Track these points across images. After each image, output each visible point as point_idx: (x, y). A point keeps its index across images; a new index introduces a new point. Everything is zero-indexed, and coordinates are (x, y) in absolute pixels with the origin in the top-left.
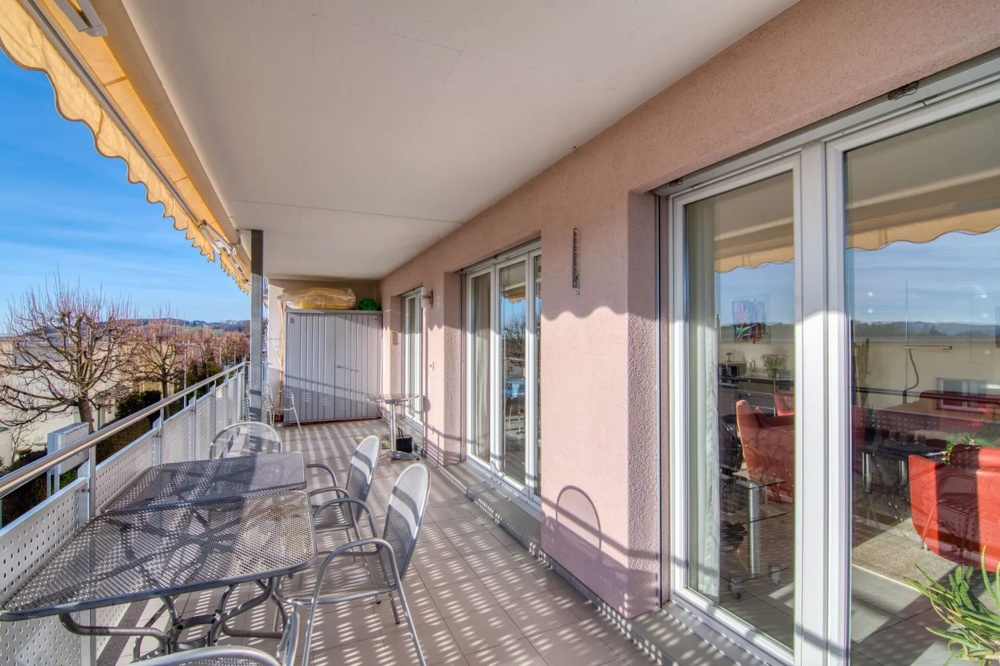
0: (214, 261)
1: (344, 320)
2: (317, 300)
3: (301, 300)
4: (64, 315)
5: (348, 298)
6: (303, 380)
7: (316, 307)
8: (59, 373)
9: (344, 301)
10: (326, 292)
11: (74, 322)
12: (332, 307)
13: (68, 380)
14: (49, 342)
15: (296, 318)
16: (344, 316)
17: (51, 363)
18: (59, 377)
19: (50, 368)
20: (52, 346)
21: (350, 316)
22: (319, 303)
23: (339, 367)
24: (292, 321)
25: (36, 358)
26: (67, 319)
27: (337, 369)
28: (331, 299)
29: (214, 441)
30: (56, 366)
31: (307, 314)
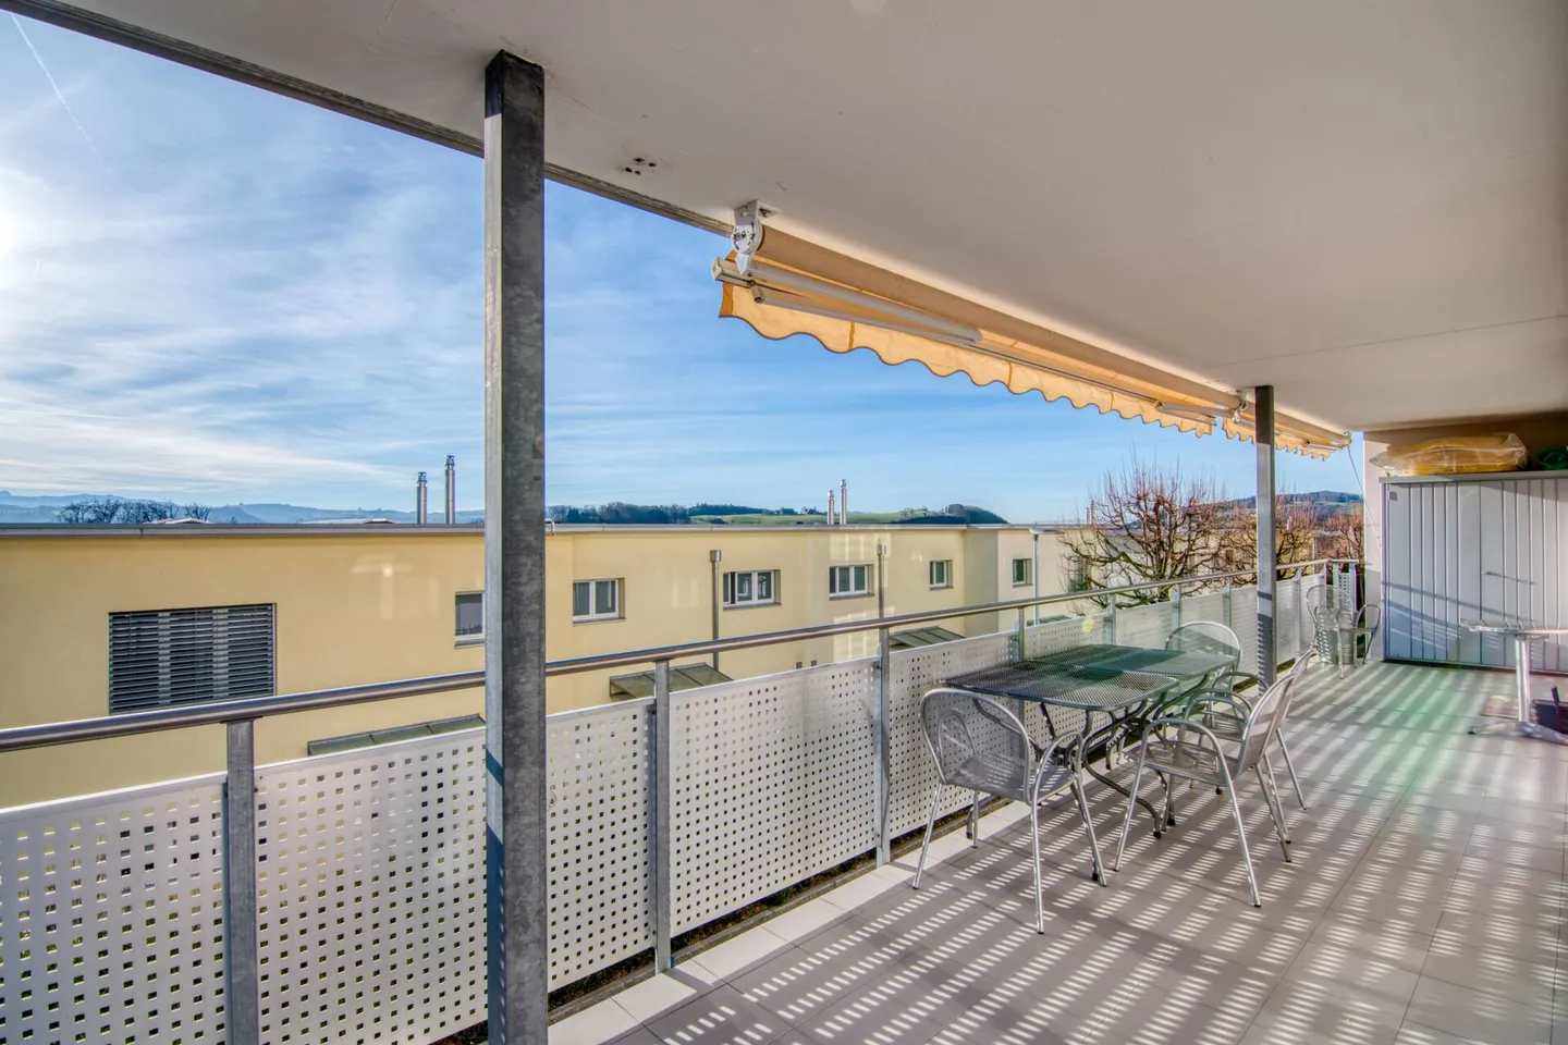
0: (1210, 434)
1: (1499, 492)
2: (1441, 459)
3: (1412, 462)
4: (1139, 498)
5: (1512, 450)
6: (1416, 591)
7: (1441, 471)
8: (1137, 566)
9: (1499, 458)
10: (1457, 445)
11: (1151, 505)
12: (1474, 469)
13: (1145, 575)
14: (1127, 530)
15: (1402, 492)
16: (1499, 483)
17: (1129, 555)
18: (1136, 571)
19: (1128, 560)
20: (1129, 534)
21: (1512, 483)
22: (1446, 465)
23: (1489, 573)
24: (1394, 496)
25: (1116, 549)
26: (1142, 504)
27: (1486, 579)
28: (1472, 456)
29: (1171, 637)
30: (1134, 557)
31: (1421, 485)
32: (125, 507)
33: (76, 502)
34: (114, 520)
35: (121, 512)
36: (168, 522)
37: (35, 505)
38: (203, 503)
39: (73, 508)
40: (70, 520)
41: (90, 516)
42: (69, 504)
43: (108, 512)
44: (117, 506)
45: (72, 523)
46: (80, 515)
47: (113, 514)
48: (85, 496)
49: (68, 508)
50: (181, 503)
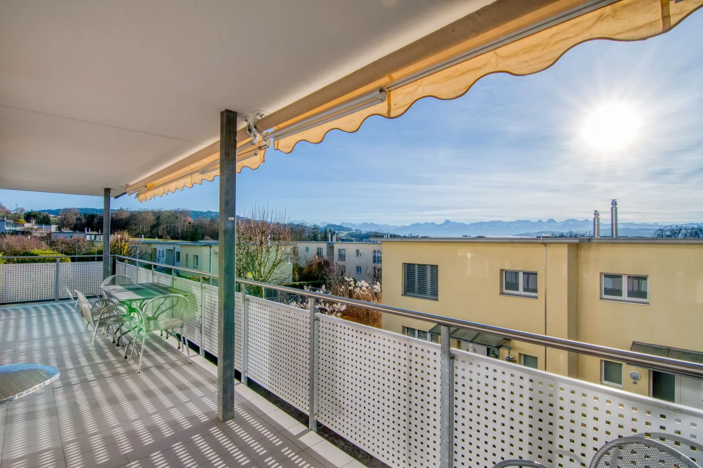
32: (685, 229)
33: (662, 228)
34: (680, 236)
35: (683, 231)
39: (661, 230)
41: (668, 233)
42: (659, 228)
43: (677, 231)
44: (680, 230)
45: (660, 237)
46: (664, 233)
47: (679, 233)
49: (658, 230)
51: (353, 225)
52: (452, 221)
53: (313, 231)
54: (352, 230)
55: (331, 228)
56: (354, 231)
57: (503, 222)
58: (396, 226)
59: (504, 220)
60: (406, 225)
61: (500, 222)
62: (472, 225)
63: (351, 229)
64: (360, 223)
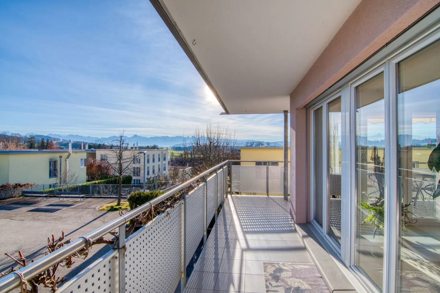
32: (256, 142)
34: (254, 146)
35: (255, 144)
36: (263, 146)
37: (241, 142)
38: (269, 141)
39: (247, 143)
40: (246, 145)
44: (254, 142)
45: (247, 146)
48: (249, 140)
50: (265, 142)
51: (60, 136)
52: (138, 135)
53: (30, 140)
54: (60, 140)
55: (38, 138)
56: (61, 141)
57: (169, 137)
58: (98, 138)
59: (170, 136)
60: (106, 137)
61: (167, 137)
62: (151, 138)
63: (58, 139)
64: (66, 135)
